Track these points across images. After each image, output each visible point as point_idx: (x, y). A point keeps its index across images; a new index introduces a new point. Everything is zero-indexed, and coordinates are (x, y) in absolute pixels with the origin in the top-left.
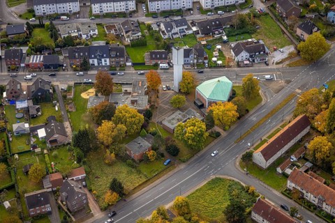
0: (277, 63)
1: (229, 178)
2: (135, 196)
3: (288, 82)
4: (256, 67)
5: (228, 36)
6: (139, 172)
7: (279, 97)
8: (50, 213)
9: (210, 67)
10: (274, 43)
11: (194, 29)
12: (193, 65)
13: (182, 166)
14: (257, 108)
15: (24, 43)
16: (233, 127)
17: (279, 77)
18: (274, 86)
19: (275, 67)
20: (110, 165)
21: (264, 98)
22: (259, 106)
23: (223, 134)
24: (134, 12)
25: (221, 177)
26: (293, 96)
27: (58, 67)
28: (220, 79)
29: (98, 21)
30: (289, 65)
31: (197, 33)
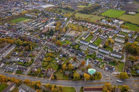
0: (113, 74)
1: (76, 89)
2: (58, 80)
3: (111, 79)
4: (108, 72)
5: (109, 63)
6: (63, 77)
7: (105, 81)
8: (44, 74)
9: (98, 67)
10: (118, 70)
11: (104, 58)
12: (95, 65)
13: (71, 81)
14: (98, 80)
15: (73, 46)
16: (88, 80)
17: (110, 77)
18: (107, 78)
19: (112, 74)
20: (61, 73)
21: (101, 79)
22: (99, 80)
23: (85, 80)
24: (97, 50)
25: (75, 88)
26: (108, 83)
27: (73, 52)
28: (94, 69)
29: (89, 48)
30: (116, 76)
31: (103, 59)
